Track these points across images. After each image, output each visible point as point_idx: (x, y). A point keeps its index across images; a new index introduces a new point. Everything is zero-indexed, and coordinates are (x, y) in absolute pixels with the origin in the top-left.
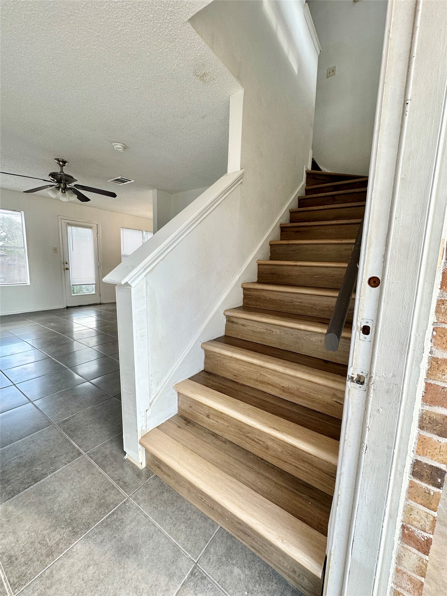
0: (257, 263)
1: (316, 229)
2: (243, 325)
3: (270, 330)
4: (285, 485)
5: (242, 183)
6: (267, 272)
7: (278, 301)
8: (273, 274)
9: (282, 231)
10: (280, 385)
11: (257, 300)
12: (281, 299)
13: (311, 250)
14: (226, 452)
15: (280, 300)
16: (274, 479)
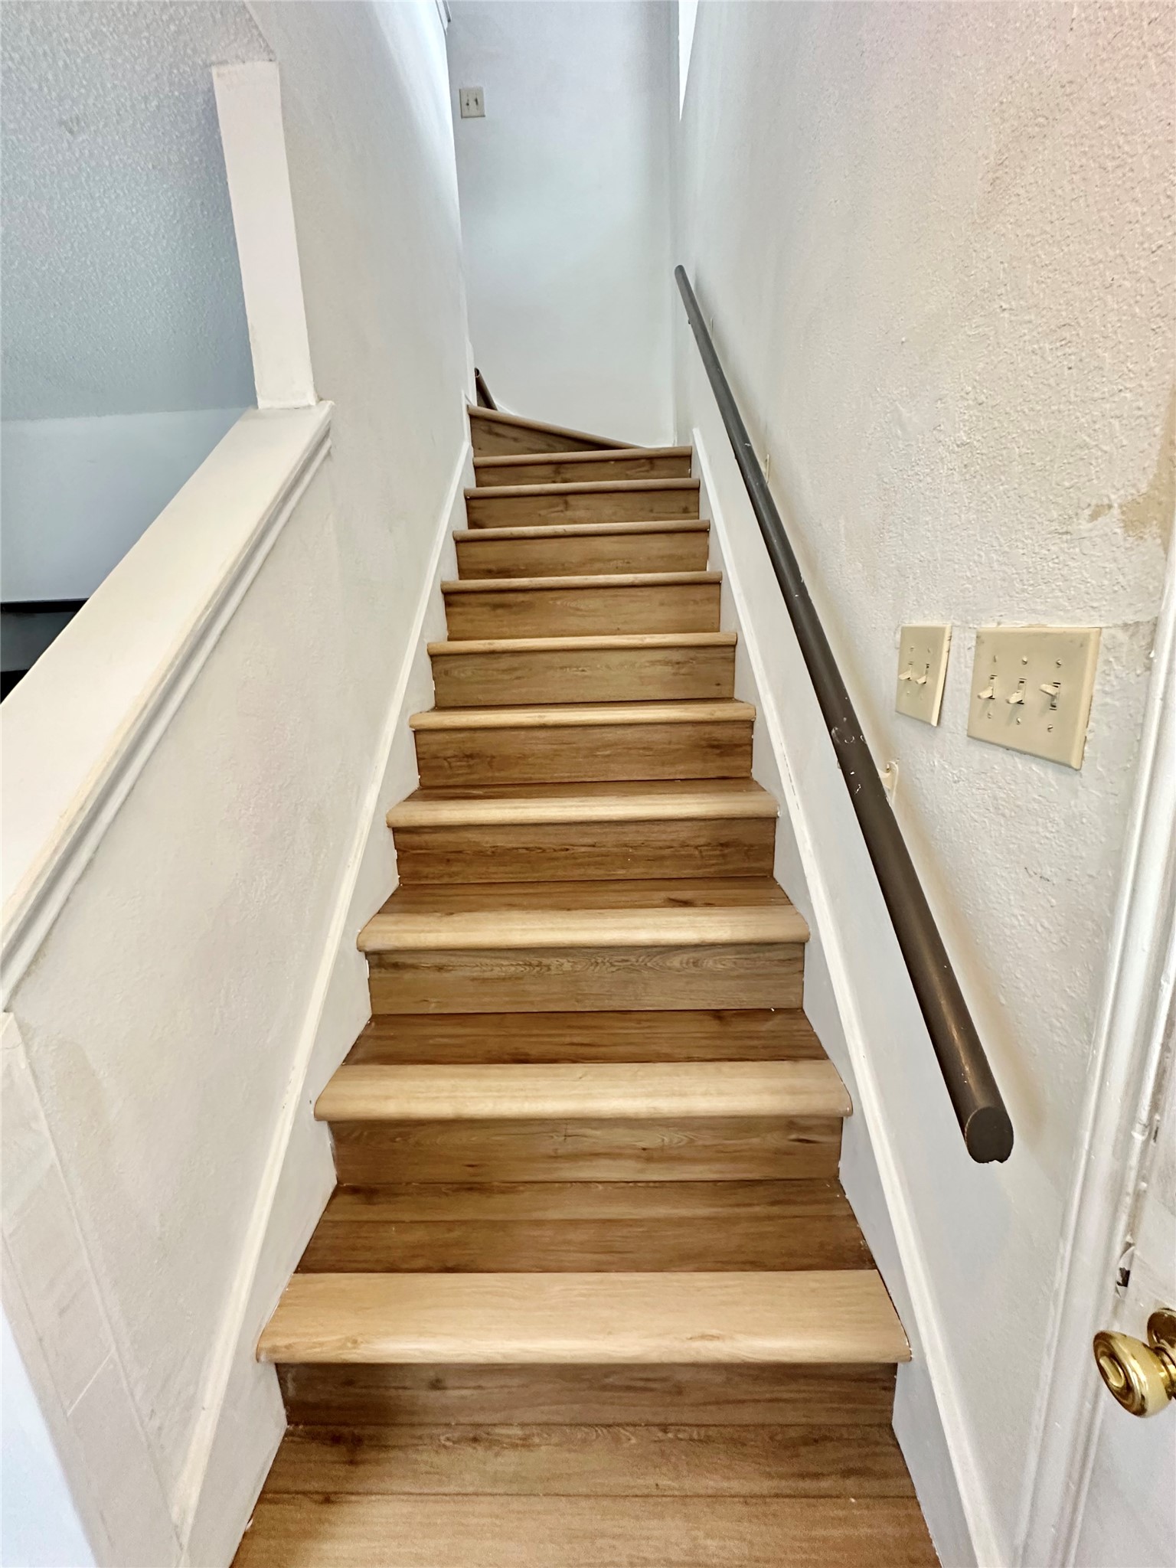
0: (411, 727)
1: (552, 599)
2: (440, 968)
3: (539, 965)
4: (775, 1483)
5: (329, 454)
6: (449, 753)
7: (521, 851)
8: (471, 756)
9: (448, 604)
10: (634, 1147)
11: (448, 860)
12: (531, 845)
13: (562, 668)
14: (557, 1486)
15: (527, 849)
16: (736, 1486)
